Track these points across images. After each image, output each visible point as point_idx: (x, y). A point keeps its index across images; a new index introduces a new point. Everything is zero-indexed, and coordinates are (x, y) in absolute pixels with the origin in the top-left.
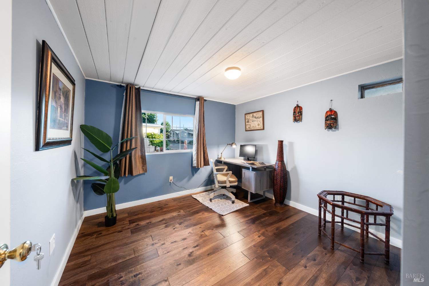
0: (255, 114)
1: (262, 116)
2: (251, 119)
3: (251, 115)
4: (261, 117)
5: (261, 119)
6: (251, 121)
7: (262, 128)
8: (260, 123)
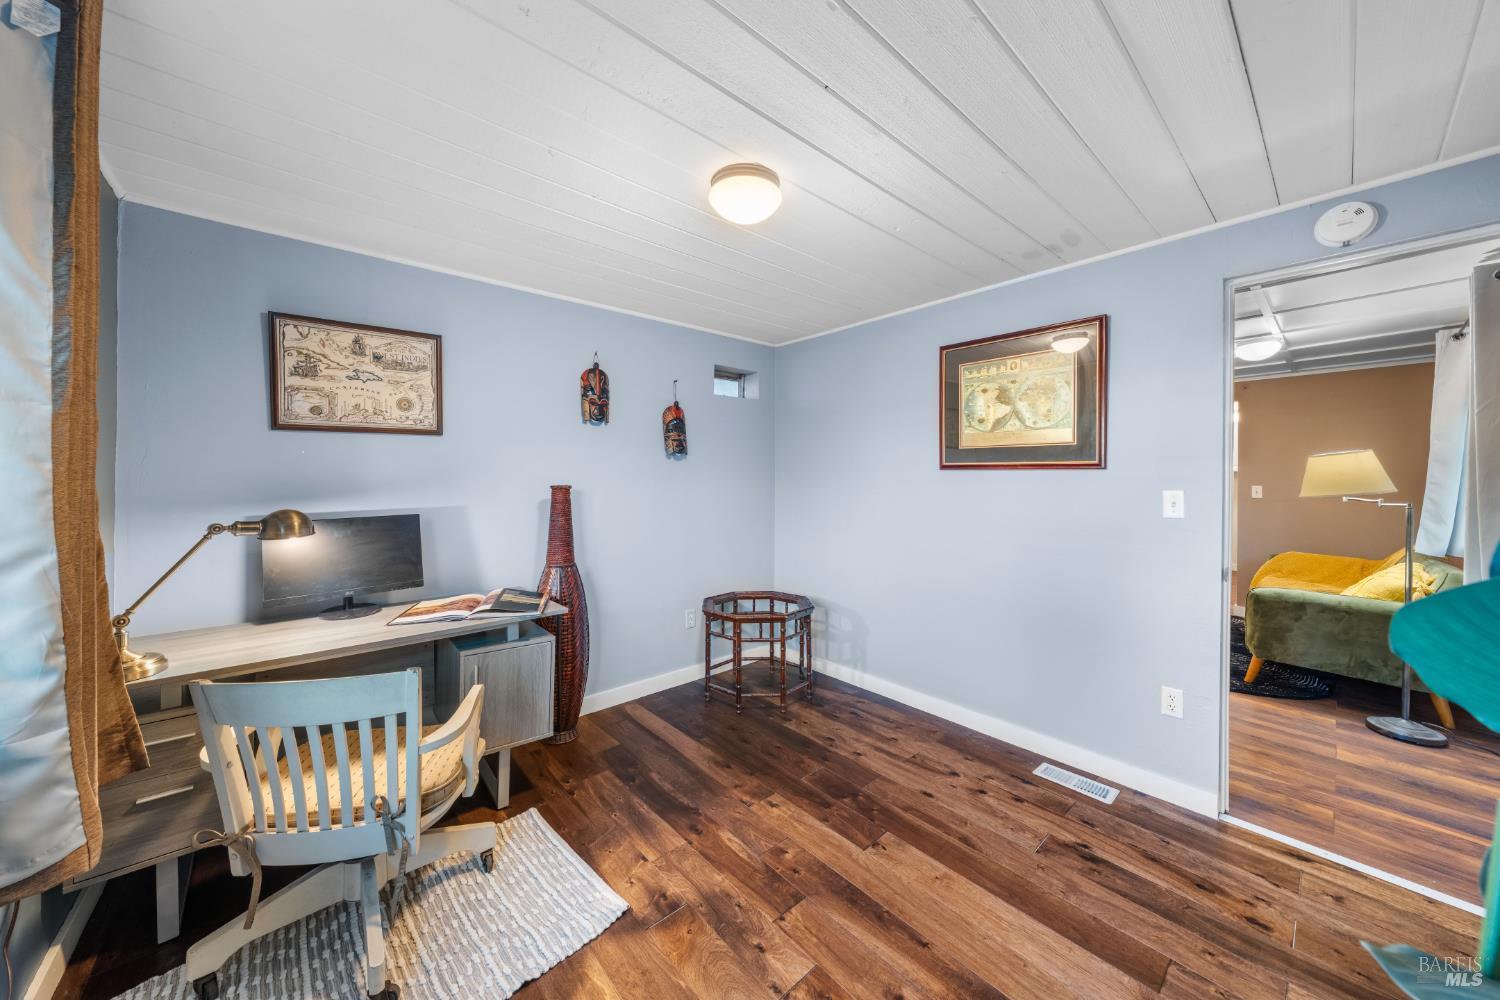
0: (373, 341)
1: (431, 364)
2: (345, 362)
3: (346, 337)
4: (424, 368)
5: (426, 379)
6: (342, 374)
7: (430, 422)
8: (412, 396)
